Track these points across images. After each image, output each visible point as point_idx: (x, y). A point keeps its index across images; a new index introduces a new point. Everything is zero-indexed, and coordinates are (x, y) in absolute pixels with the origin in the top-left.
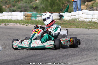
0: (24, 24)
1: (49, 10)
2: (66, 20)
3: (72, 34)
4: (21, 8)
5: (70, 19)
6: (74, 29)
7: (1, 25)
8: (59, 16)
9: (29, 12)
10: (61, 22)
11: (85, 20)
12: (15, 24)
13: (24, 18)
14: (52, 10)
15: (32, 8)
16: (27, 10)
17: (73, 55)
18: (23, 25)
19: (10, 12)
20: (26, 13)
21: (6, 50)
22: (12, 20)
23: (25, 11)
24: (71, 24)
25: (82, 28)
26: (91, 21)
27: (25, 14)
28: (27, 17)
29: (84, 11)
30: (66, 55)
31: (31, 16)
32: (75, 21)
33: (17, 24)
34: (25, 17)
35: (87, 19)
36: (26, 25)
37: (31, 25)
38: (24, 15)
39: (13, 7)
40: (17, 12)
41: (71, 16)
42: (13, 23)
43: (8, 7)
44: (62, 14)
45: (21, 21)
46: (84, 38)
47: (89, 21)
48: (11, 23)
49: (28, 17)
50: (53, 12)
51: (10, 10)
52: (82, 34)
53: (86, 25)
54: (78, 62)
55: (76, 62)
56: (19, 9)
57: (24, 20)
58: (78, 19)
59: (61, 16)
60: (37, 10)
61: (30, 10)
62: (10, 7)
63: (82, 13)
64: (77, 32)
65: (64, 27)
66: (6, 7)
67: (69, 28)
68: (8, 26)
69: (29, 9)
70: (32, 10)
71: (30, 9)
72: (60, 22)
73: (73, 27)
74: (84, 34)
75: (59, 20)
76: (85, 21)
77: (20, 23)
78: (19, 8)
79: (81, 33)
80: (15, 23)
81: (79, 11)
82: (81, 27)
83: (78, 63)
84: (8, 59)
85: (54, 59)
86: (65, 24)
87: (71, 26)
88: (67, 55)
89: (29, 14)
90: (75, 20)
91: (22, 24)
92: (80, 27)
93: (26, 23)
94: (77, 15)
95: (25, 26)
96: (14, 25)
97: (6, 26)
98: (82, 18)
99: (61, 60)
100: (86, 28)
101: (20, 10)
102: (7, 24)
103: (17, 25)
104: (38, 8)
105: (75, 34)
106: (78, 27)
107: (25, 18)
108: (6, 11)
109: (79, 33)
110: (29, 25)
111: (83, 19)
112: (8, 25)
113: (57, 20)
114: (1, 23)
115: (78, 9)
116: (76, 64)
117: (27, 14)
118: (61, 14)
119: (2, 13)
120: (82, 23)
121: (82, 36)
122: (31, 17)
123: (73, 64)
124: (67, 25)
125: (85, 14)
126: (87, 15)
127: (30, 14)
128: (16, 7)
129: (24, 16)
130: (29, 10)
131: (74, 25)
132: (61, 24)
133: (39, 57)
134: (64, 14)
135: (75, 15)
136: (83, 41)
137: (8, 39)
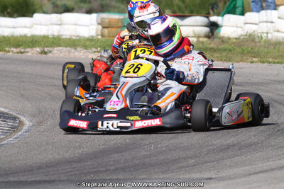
0: (99, 49)
1: (175, 8)
2: (229, 39)
3: (247, 83)
4: (90, 2)
5: (242, 35)
6: (254, 65)
7: (30, 54)
8: (205, 26)
9: (114, 12)
10: (212, 44)
12: (73, 50)
13: (99, 33)
14: (186, 7)
15: (125, 2)
16: (107, 6)
17: (251, 145)
18: (95, 52)
19: (57, 13)
20: (105, 15)
21: (43, 132)
22: (64, 37)
23: (102, 9)
24: (243, 50)
25: (278, 63)
27: (102, 18)
28: (110, 29)
30: (228, 147)
31: (120, 24)
32: (256, 42)
33: (79, 49)
34: (104, 27)
38: (99, 22)
40: (77, 12)
41: (242, 25)
42: (66, 47)
44: (216, 20)
45: (91, 39)
48: (61, 48)
49: (113, 27)
50: (187, 14)
51: (55, 6)
54: (265, 168)
55: (260, 169)
56: (82, 5)
57: (100, 37)
58: (267, 36)
59: (214, 26)
61: (119, 8)
63: (279, 18)
64: (263, 75)
65: (221, 60)
67: (237, 62)
68: (50, 55)
70: (122, 6)
71: (118, 4)
72: (210, 44)
73: (250, 60)
75: (208, 36)
77: (86, 47)
79: (273, 78)
80: (71, 47)
81: (269, 11)
82: (276, 61)
83: (267, 171)
84: (50, 156)
85: (191, 158)
86: (225, 50)
87: (245, 57)
88: (234, 145)
89: (115, 19)
90: (257, 40)
91: (94, 49)
92: (271, 60)
94: (261, 24)
96: (70, 52)
97: (44, 55)
98: (278, 31)
99: (213, 162)
101: (86, 6)
102: (46, 49)
103: (76, 53)
105: (256, 81)
106: (265, 60)
107: (102, 31)
108: (45, 9)
109: (268, 78)
111: (280, 36)
112: (50, 52)
113: (201, 39)
114: (29, 47)
115: (264, 4)
116: (262, 175)
117: (107, 21)
119: (32, 17)
120: (277, 47)
121: (279, 86)
122: (119, 29)
123: (250, 174)
124: (230, 55)
127: (119, 20)
129: (100, 27)
130: (115, 7)
131: (253, 55)
132: (213, 50)
133: (146, 151)
134: (223, 20)
135: (257, 22)
136: (281, 103)
137: (50, 95)
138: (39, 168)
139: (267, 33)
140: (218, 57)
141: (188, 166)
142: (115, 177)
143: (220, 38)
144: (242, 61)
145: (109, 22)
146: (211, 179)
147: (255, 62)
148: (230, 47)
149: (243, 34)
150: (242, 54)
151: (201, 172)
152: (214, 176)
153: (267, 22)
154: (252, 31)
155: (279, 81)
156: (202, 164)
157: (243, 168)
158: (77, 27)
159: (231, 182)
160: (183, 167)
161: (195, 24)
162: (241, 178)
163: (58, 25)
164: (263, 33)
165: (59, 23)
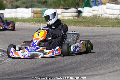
0: (34, 23)
2: (87, 17)
4: (26, 4)
8: (77, 12)
9: (37, 8)
10: (80, 19)
11: (110, 16)
12: (24, 24)
13: (33, 16)
14: (66, 5)
15: (41, 3)
16: (33, 5)
18: (33, 24)
22: (19, 18)
23: (31, 7)
25: (108, 27)
26: (118, 17)
29: (109, 5)
32: (97, 19)
33: (26, 23)
34: (34, 14)
35: (113, 16)
36: (37, 24)
37: (43, 24)
38: (32, 12)
39: (16, 2)
40: (21, 8)
41: (91, 12)
42: (21, 22)
43: (9, 2)
45: (30, 19)
46: (114, 39)
47: (115, 17)
48: (19, 23)
49: (38, 14)
50: (68, 8)
51: (12, 5)
52: (111, 35)
53: (112, 23)
54: (114, 70)
56: (23, 5)
57: (33, 18)
58: (102, 16)
59: (79, 12)
60: (46, 5)
61: (38, 6)
62: (13, 2)
63: (106, 8)
64: (103, 32)
65: (85, 26)
66: (8, 2)
67: (92, 27)
69: (36, 4)
70: (40, 5)
71: (38, 4)
73: (97, 26)
74: (113, 35)
75: (77, 17)
76: (110, 18)
77: (29, 22)
78: (24, 3)
79: (108, 33)
80: (23, 22)
81: (102, 6)
82: (107, 26)
83: (115, 71)
85: (82, 67)
86: (86, 22)
88: (98, 61)
90: (98, 17)
91: (32, 23)
92: (105, 26)
93: (36, 22)
94: (99, 11)
95: (36, 26)
96: (22, 24)
98: (106, 14)
99: (92, 68)
100: (113, 27)
101: (25, 5)
103: (25, 25)
104: (48, 2)
105: (101, 34)
106: (103, 25)
108: (8, 7)
109: (106, 33)
110: (41, 24)
111: (107, 16)
113: (75, 18)
116: (113, 73)
117: (36, 11)
118: (79, 9)
119: (4, 10)
120: (106, 20)
121: (111, 36)
122: (41, 14)
123: (109, 73)
124: (88, 24)
125: (110, 9)
126: (112, 10)
127: (40, 10)
128: (19, 2)
129: (33, 14)
130: (37, 6)
131: (97, 23)
132: (81, 22)
133: (63, 64)
134: (83, 10)
135: (97, 10)
136: (114, 43)
137: (19, 42)
138: (21, 72)
139: (102, 15)
140: (83, 25)
141: (82, 70)
142: (54, 75)
143: (83, 17)
144: (93, 26)
145: (37, 11)
146: (93, 75)
147: (99, 27)
148: (87, 21)
149: (92, 15)
150: (93, 23)
151: (88, 72)
152: (94, 74)
153: (102, 10)
154: (95, 14)
155: (111, 34)
156: (88, 69)
157: (105, 70)
158: (23, 14)
159: (102, 76)
160: (80, 70)
161: (72, 12)
162: (105, 74)
163: (15, 13)
164: (100, 15)
165: (16, 12)
